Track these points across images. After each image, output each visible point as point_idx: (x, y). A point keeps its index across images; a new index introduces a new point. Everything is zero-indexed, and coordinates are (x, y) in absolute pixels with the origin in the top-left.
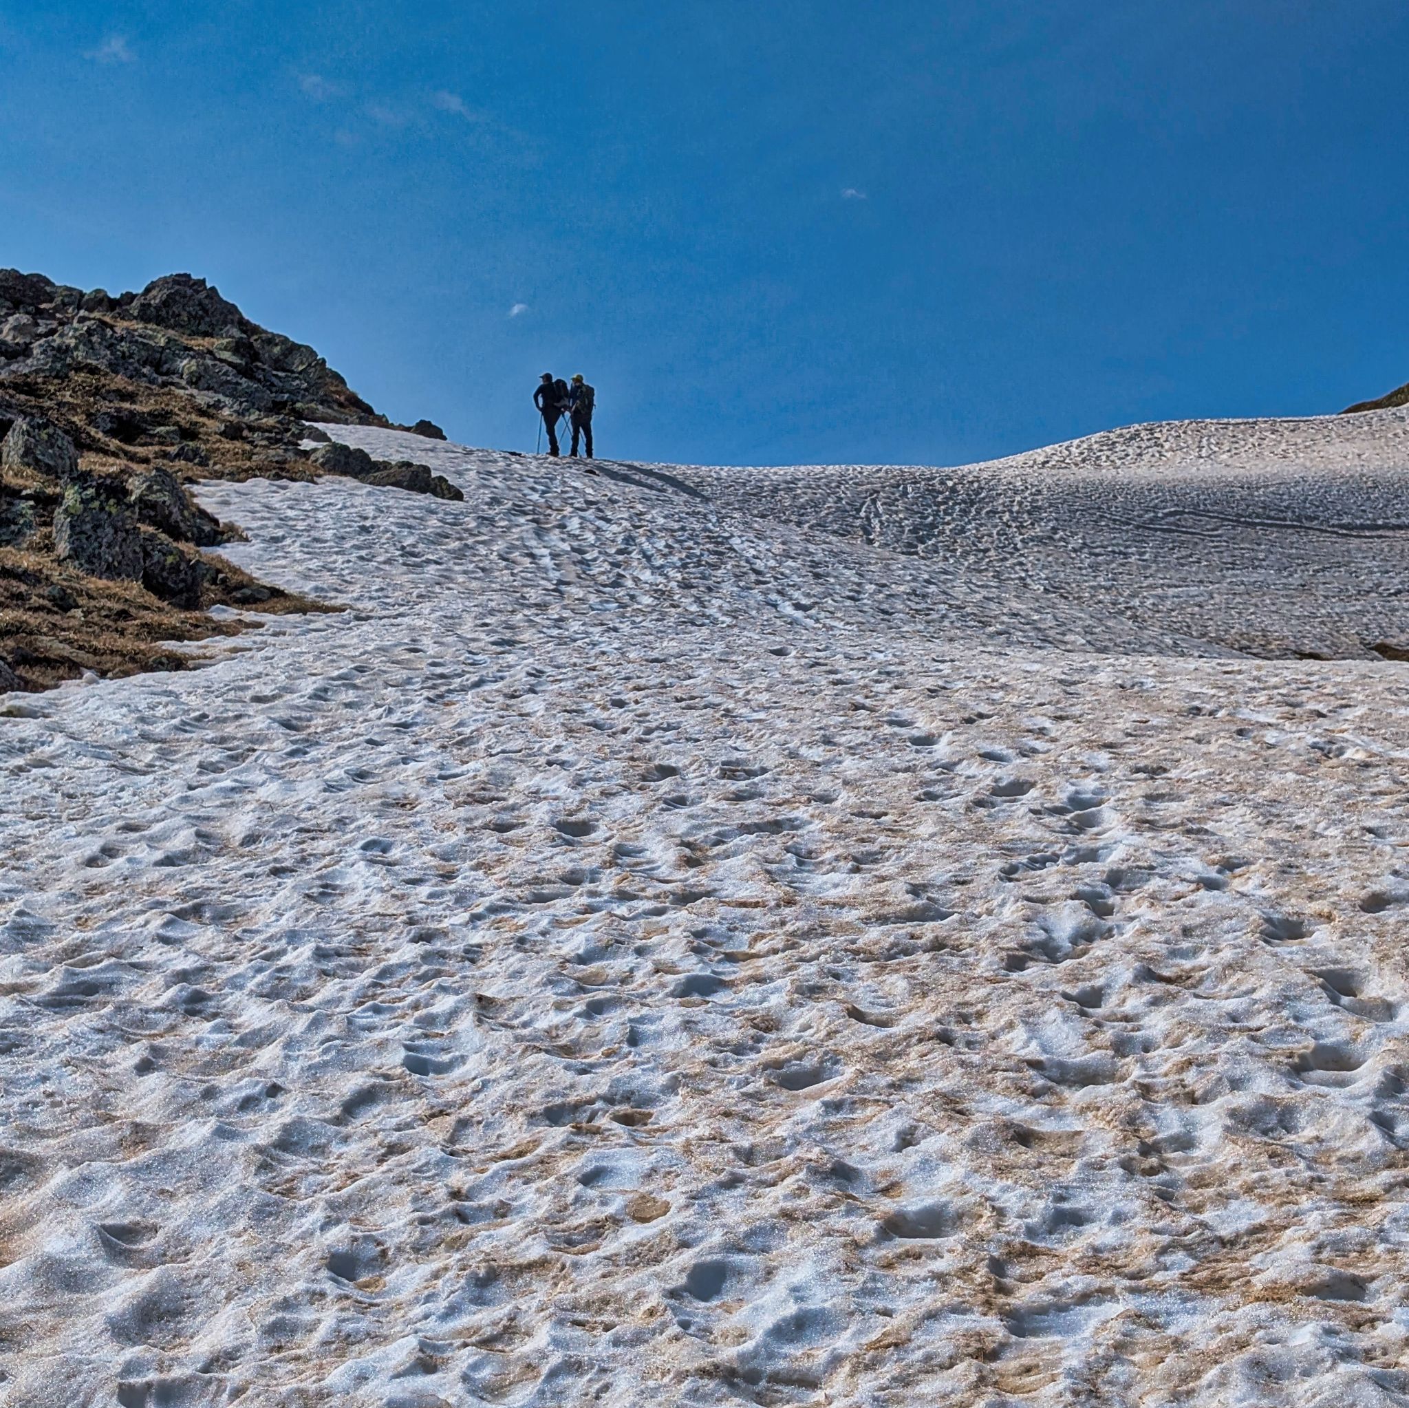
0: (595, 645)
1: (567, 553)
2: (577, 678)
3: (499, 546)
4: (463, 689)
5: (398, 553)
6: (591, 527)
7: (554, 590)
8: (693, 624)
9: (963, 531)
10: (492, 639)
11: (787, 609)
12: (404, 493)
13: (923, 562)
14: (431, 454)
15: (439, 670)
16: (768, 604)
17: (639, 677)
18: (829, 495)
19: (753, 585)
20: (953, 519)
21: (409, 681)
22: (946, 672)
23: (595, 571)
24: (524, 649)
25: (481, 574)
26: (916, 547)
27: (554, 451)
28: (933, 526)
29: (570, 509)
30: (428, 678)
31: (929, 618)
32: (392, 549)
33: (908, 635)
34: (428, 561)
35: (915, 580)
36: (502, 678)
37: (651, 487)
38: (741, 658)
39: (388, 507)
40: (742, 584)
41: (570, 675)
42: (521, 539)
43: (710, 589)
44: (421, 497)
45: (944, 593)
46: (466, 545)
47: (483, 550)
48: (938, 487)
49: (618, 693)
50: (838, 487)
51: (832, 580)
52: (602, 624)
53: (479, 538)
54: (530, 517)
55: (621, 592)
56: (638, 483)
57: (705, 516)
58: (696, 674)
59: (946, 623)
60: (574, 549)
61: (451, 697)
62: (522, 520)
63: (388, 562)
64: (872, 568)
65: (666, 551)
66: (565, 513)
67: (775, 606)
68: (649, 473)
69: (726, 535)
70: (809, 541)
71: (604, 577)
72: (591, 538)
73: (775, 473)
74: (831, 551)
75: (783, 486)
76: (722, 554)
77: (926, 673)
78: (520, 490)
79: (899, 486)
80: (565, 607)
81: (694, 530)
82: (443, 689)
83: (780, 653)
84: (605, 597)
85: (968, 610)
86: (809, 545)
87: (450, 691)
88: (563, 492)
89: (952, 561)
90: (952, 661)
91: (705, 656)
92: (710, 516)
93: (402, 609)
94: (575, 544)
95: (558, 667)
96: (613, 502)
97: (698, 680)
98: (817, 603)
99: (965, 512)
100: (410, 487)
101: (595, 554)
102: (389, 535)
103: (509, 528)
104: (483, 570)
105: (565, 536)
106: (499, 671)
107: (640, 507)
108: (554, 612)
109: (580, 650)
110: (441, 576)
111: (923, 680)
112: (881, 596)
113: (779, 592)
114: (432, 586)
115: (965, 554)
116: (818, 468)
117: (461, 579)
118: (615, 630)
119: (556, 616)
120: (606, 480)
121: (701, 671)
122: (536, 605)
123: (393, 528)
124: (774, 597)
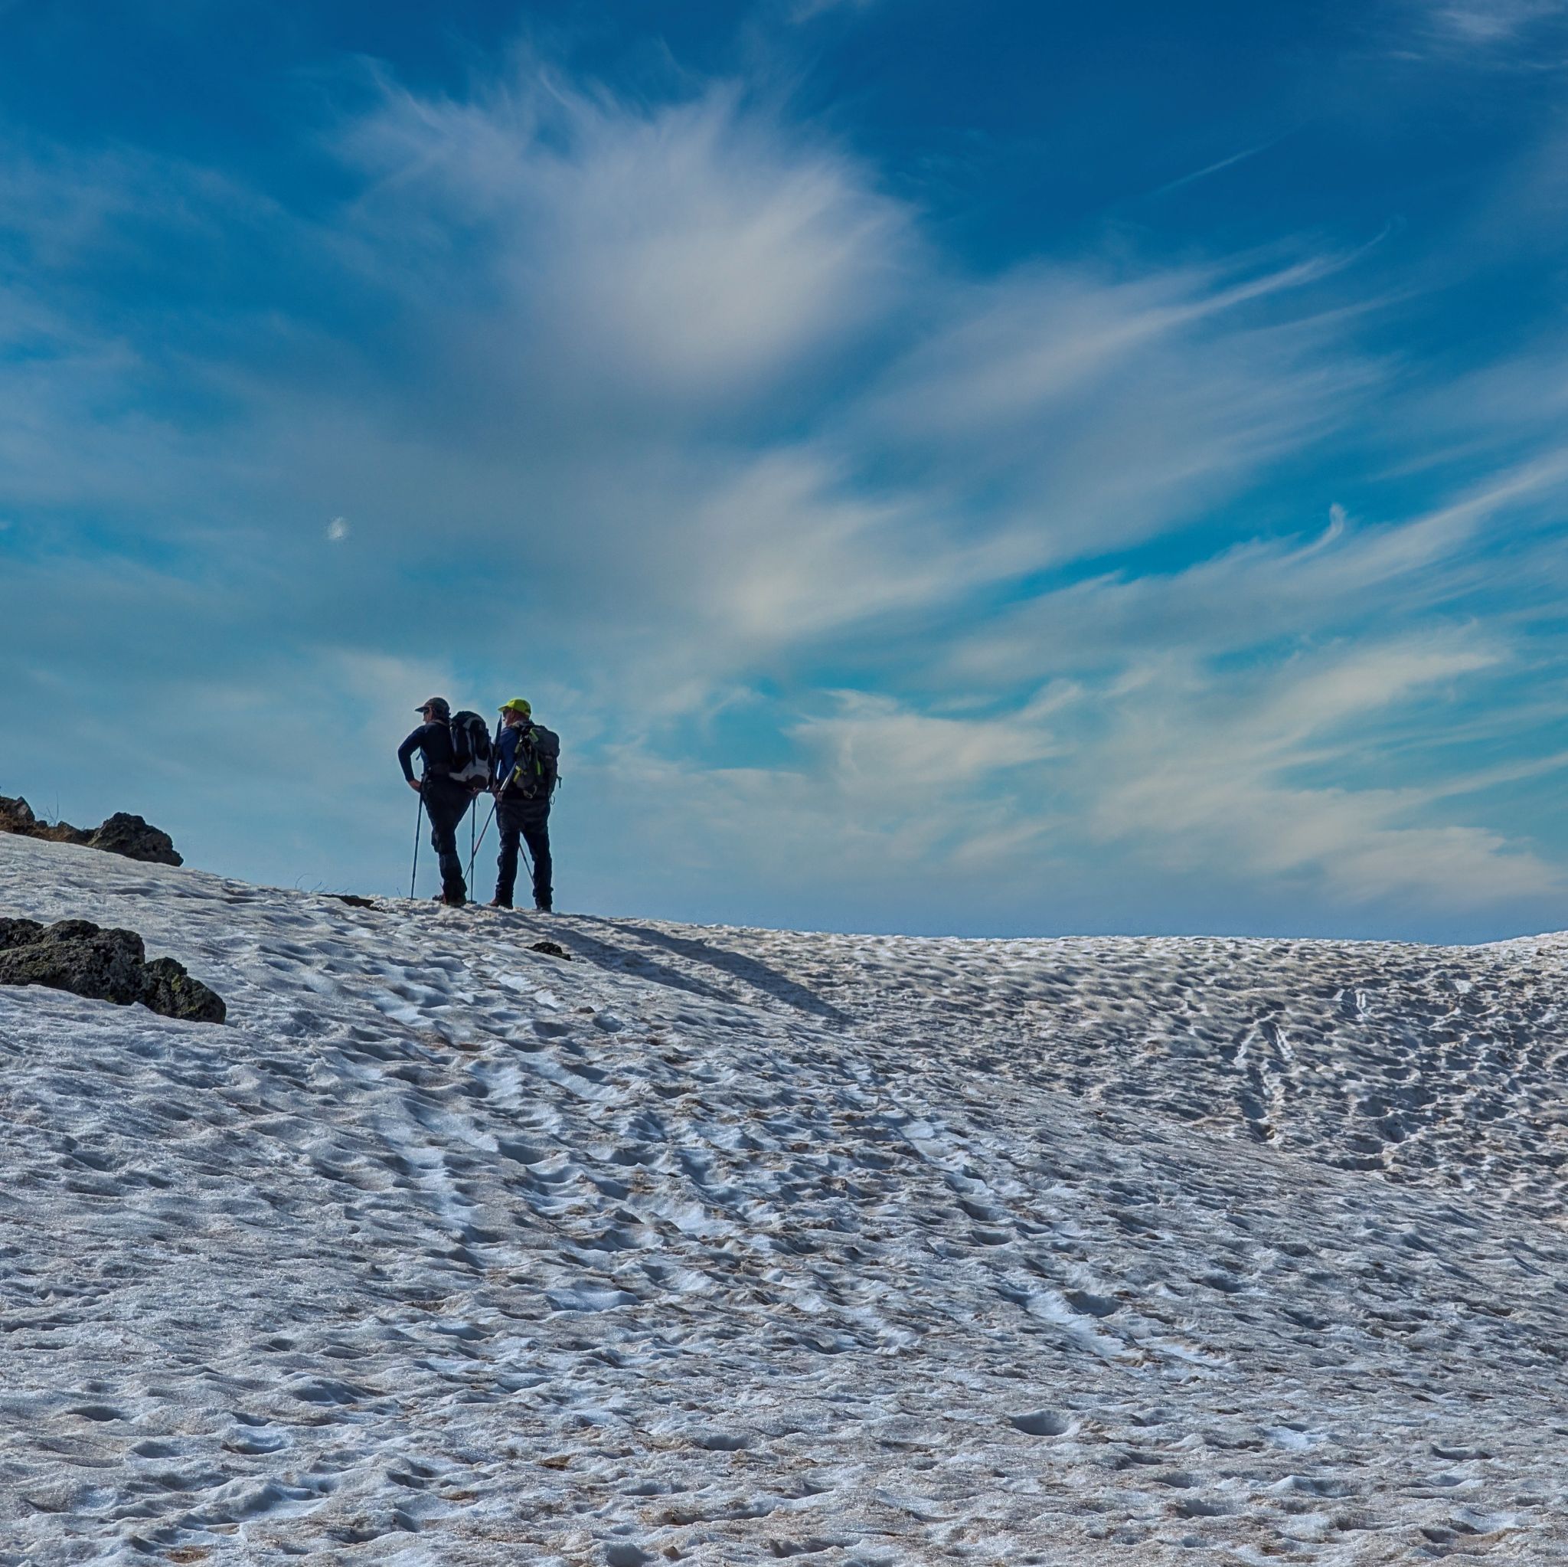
0: (561, 1401)
1: (489, 1159)
2: (518, 1489)
3: (317, 1139)
4: (225, 1517)
5: (56, 1157)
6: (551, 1091)
7: (456, 1256)
8: (813, 1346)
9: (1496, 1108)
10: (299, 1384)
11: (1053, 1308)
12: (69, 1002)
13: (1398, 1190)
14: (143, 902)
15: (161, 1466)
16: (1003, 1295)
17: (678, 1489)
18: (1153, 1012)
19: (964, 1246)
20: (1473, 1079)
21: (84, 1495)
22: (1471, 1484)
23: (561, 1204)
24: (380, 1410)
25: (268, 1212)
26: (1377, 1148)
27: (454, 891)
28: (1421, 1095)
29: (500, 1046)
30: (133, 1488)
31: (1419, 1336)
32: (40, 1147)
33: (1364, 1383)
34: (134, 1180)
35: (1378, 1237)
36: (325, 1488)
37: (699, 988)
38: (939, 1439)
39: (32, 1039)
40: (936, 1242)
41: (501, 1480)
42: (373, 1120)
43: (854, 1255)
44: (118, 1012)
45: (1455, 1271)
46: (231, 1137)
47: (273, 1150)
48: (1433, 996)
49: (625, 1531)
50: (1177, 992)
51: (1167, 1236)
52: (578, 1346)
53: (265, 1120)
54: (394, 1066)
55: (627, 1263)
56: (669, 977)
57: (841, 1064)
58: (823, 1480)
59: (1462, 1351)
60: (506, 1150)
61: (195, 1538)
62: (374, 1072)
63: (32, 1180)
64: (1268, 1204)
65: (742, 1154)
66: (484, 1055)
67: (1021, 1300)
68: (696, 950)
69: (896, 1114)
70: (1105, 1132)
71: (584, 1222)
72: (551, 1120)
73: (1017, 955)
74: (1165, 1160)
75: (1038, 986)
76: (887, 1162)
77: (1418, 1488)
78: (369, 996)
79: (1332, 991)
80: (484, 1300)
81: (811, 1102)
82: (173, 1515)
83: (1038, 1427)
84: (587, 1273)
85: (1518, 1317)
86: (1109, 1145)
87: (190, 1522)
88: (478, 1001)
89: (1468, 1185)
90: (1484, 1455)
91: (846, 1432)
92: (855, 1066)
93: (64, 1305)
94: (511, 1135)
95: (467, 1459)
96: (605, 1026)
97: (830, 1499)
98: (1127, 1294)
99: (1502, 1062)
100: (89, 989)
101: (561, 1161)
102: (32, 1110)
103: (341, 1093)
104: (274, 1200)
105: (484, 1115)
106: (317, 1469)
107: (675, 1041)
108: (457, 1314)
109: (524, 1415)
110: (165, 1217)
111: (1411, 1507)
112: (1294, 1278)
113: (1032, 1266)
114: (145, 1245)
115: (1505, 1169)
116: (1126, 944)
117: (217, 1223)
118: (614, 1360)
119: (461, 1325)
120: (587, 970)
121: (838, 1474)
122: (410, 1293)
123: (46, 1094)
124: (1018, 1276)
